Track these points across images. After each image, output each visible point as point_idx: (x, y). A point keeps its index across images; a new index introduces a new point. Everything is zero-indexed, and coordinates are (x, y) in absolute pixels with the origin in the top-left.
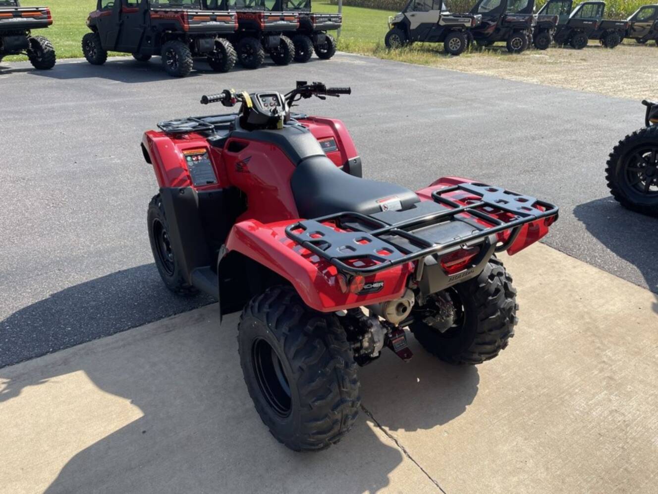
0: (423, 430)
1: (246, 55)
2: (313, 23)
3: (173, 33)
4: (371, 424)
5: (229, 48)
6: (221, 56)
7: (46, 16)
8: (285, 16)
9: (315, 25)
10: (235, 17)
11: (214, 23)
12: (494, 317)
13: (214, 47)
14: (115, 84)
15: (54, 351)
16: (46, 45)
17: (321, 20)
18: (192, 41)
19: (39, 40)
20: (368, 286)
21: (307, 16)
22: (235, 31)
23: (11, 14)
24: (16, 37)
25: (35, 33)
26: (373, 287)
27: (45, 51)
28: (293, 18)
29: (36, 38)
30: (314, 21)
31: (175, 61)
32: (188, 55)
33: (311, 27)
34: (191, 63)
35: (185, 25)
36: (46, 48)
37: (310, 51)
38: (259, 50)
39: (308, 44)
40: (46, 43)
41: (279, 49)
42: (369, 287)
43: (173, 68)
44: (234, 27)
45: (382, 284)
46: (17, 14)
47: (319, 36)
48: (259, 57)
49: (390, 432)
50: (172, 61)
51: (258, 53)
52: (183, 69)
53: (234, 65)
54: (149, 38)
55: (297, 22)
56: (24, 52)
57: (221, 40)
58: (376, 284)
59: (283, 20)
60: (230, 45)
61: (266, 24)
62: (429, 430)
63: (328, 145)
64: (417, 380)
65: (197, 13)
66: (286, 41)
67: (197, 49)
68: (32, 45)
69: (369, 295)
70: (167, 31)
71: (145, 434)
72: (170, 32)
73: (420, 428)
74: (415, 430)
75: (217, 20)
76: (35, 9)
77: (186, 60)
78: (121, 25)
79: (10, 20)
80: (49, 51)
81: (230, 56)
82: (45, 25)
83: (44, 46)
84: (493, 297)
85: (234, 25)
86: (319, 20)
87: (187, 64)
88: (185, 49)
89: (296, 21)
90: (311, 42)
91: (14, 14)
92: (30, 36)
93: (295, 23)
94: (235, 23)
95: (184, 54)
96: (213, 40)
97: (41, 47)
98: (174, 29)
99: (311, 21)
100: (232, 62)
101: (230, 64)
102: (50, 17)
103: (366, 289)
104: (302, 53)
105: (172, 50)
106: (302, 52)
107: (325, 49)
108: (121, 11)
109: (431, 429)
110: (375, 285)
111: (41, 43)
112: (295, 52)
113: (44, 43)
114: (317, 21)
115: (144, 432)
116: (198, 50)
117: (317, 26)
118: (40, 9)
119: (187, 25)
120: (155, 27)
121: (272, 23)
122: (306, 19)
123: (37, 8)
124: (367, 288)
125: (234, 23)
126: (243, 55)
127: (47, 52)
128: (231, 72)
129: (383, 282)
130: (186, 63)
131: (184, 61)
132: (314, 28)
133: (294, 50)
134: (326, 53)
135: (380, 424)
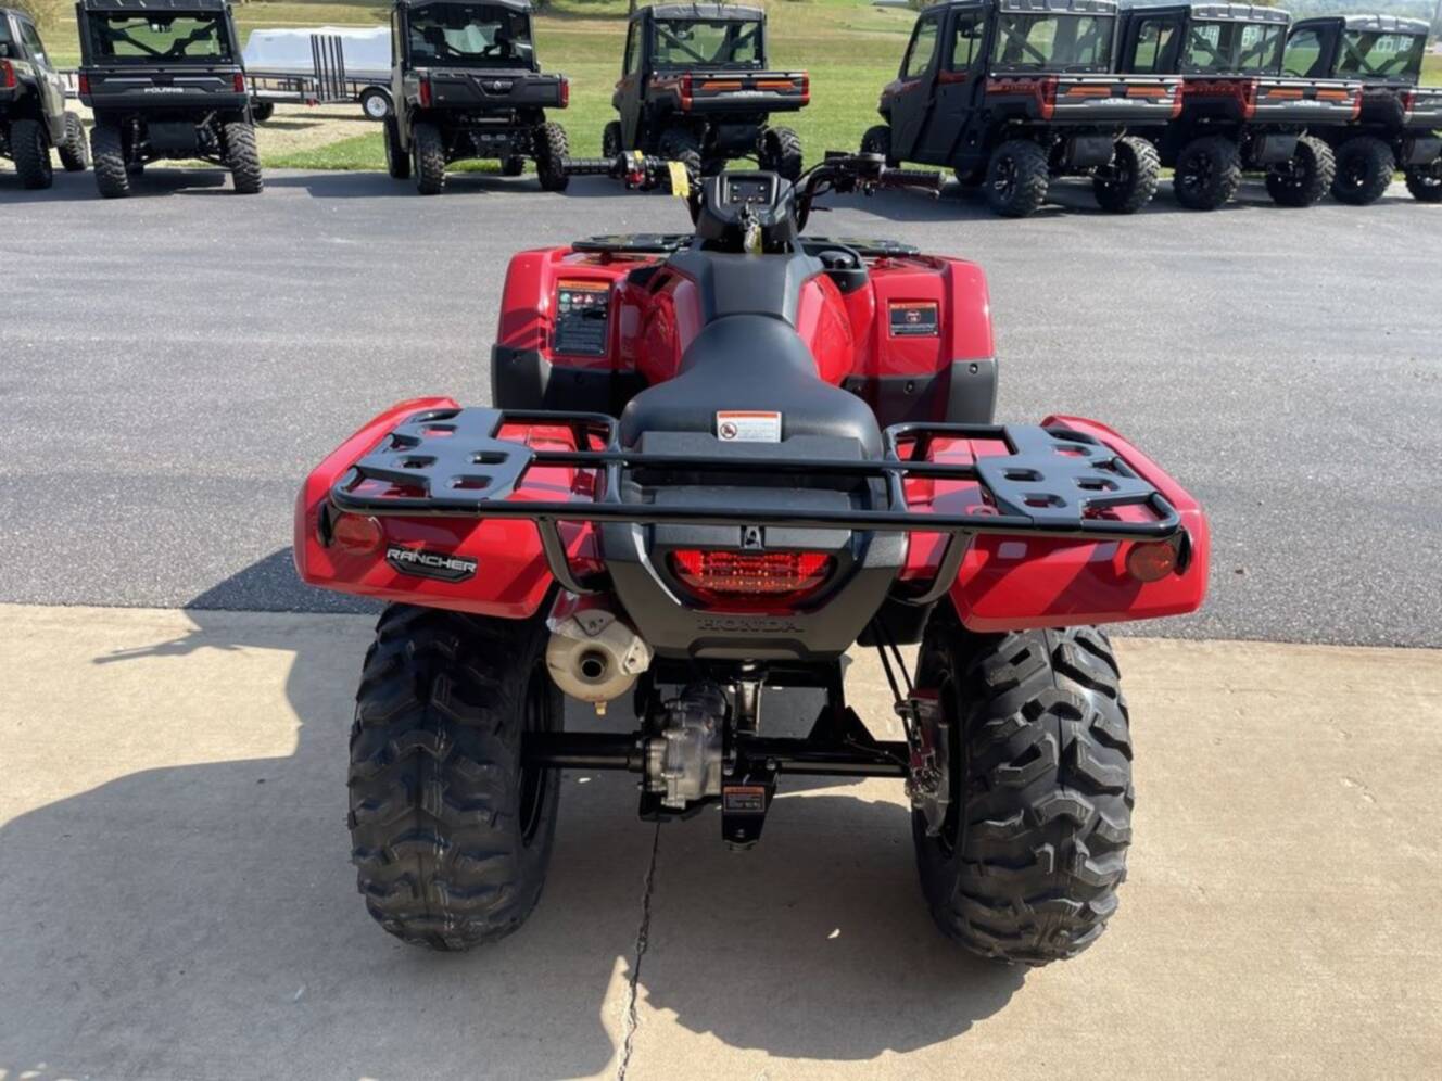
0: (718, 1041)
1: (1194, 178)
2: (1406, 108)
3: (1027, 123)
4: (622, 965)
5: (1148, 159)
6: (1123, 177)
7: (800, 88)
8: (1320, 89)
9: (1408, 113)
10: (1177, 89)
11: (1120, 102)
12: (1003, 824)
13: (1110, 157)
14: (871, 222)
15: (300, 611)
16: (790, 145)
17: (1432, 102)
18: (1059, 140)
19: (780, 135)
20: (431, 560)
21: (1391, 93)
22: (1169, 121)
23: (739, 84)
24: (741, 127)
25: (776, 121)
26: (444, 567)
27: (786, 155)
28: (1345, 94)
29: (776, 131)
30: (1409, 104)
31: (1010, 183)
32: (1042, 170)
33: (1398, 119)
34: (1043, 188)
35: (1047, 106)
36: (788, 150)
37: (1383, 176)
38: (1229, 167)
39: (1380, 160)
40: (790, 141)
41: (1291, 168)
42: (434, 564)
43: (1003, 198)
44: (1170, 112)
45: (472, 567)
46: (749, 85)
47: (1420, 143)
48: (1224, 182)
49: (639, 1003)
50: (1005, 182)
51: (1223, 174)
52: (1021, 201)
53: (1151, 198)
54: (974, 135)
55: (1354, 106)
56: (755, 157)
57: (1132, 141)
58: (454, 562)
59: (1313, 98)
60: (1154, 152)
61: (1258, 107)
62: (728, 1049)
63: (915, 319)
64: (832, 931)
65: (1080, 79)
66: (1315, 149)
67: (1064, 160)
68: (767, 143)
69: (428, 582)
70: (1012, 121)
71: (261, 785)
72: (1020, 122)
73: (716, 1033)
74: (699, 1030)
75: (1128, 95)
76: (783, 76)
77: (1032, 182)
78: (931, 109)
79: (736, 95)
80: (792, 156)
81: (1144, 176)
82: (793, 106)
83: (785, 147)
84: (1011, 766)
85: (1172, 106)
86: (1424, 103)
87: (1033, 189)
88: (1035, 158)
89: (1352, 101)
90: (1390, 156)
91: (745, 83)
92: (767, 127)
93: (1350, 106)
94: (1175, 103)
95: (1030, 168)
96: (1110, 140)
97: (780, 147)
98: (1026, 118)
99: (1402, 104)
100: (1149, 192)
101: (1140, 194)
102: (805, 92)
103: (424, 565)
104: (1360, 183)
105: (1009, 160)
106: (1360, 179)
107: (1434, 178)
108: (936, 82)
109: (737, 1050)
110: (451, 564)
111: (783, 139)
112: (1334, 177)
113: (786, 142)
114: (1418, 104)
115: (261, 781)
116: (1069, 161)
117: (1414, 118)
118: (791, 76)
119: (1051, 106)
120: (989, 111)
121: (1277, 104)
122: (1389, 100)
123: (787, 74)
124: (428, 563)
125: (1172, 101)
126: (1187, 177)
127: (789, 158)
128: (1141, 212)
129: (475, 562)
130: (1031, 187)
131: (1027, 184)
132: (1406, 121)
133: (1333, 173)
134: (1437, 186)
135: (639, 978)
